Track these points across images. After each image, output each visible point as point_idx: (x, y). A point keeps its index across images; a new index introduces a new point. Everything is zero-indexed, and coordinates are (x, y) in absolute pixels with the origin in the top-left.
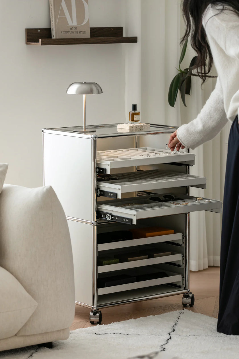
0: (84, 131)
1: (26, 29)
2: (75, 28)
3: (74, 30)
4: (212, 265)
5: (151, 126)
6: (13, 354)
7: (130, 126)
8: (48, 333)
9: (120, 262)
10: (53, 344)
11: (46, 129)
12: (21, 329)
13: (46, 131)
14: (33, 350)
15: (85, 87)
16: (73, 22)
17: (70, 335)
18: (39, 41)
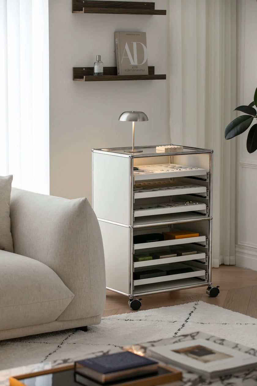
0: (133, 151)
1: (73, 68)
2: (136, 67)
3: (135, 69)
4: (228, 264)
5: (184, 148)
6: (54, 335)
7: (165, 149)
8: (83, 319)
9: (153, 259)
10: (88, 328)
11: (95, 149)
12: (60, 315)
13: (95, 151)
14: (71, 332)
15: (133, 116)
16: (134, 62)
17: (102, 321)
18: (83, 78)
